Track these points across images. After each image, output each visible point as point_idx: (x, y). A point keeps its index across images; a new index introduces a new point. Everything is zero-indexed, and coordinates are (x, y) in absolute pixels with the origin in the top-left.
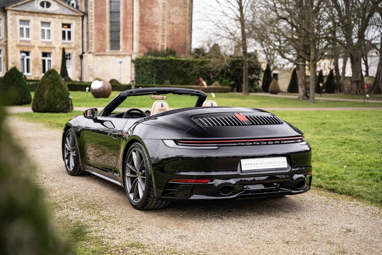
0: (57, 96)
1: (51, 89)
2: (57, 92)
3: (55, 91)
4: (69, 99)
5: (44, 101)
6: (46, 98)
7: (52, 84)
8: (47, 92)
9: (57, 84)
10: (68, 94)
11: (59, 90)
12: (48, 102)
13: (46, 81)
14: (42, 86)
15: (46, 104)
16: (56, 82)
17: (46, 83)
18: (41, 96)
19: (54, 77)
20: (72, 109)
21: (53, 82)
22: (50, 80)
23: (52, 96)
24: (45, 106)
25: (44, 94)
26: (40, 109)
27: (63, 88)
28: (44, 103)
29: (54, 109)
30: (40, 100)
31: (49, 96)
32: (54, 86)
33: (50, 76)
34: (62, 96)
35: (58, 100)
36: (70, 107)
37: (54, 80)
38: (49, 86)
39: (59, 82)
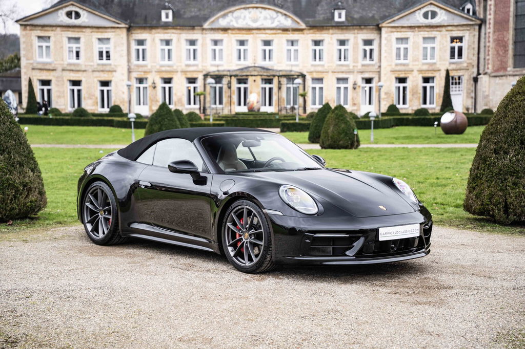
0: (341, 132)
1: (335, 125)
2: (341, 128)
3: (339, 127)
4: (355, 135)
6: (330, 135)
7: (337, 120)
8: (331, 128)
9: (342, 120)
10: (353, 130)
11: (343, 126)
12: (332, 138)
13: (332, 117)
15: (330, 140)
16: (341, 118)
17: (332, 120)
18: (326, 133)
20: (359, 145)
21: (338, 118)
22: (335, 116)
23: (335, 132)
25: (329, 131)
26: (325, 145)
27: (348, 123)
28: (328, 140)
29: (338, 145)
31: (333, 132)
32: (339, 122)
34: (346, 132)
35: (342, 136)
36: (355, 144)
37: (340, 116)
38: (334, 122)
39: (344, 118)
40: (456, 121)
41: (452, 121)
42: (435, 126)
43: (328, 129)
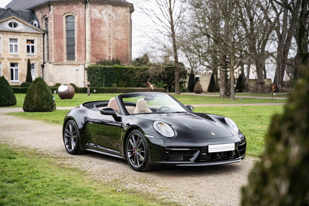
0: (44, 98)
1: (39, 93)
2: (44, 96)
3: (42, 95)
4: (53, 100)
5: (33, 102)
6: (35, 100)
7: (40, 89)
8: (36, 96)
9: (44, 89)
10: (52, 97)
11: (45, 94)
12: (37, 103)
13: (35, 87)
14: (32, 91)
15: (35, 105)
16: (43, 88)
17: (35, 89)
18: (31, 99)
19: (41, 84)
20: (55, 109)
21: (40, 88)
22: (38, 86)
23: (40, 99)
24: (35, 107)
25: (33, 98)
26: (31, 109)
27: (49, 92)
28: (33, 105)
29: (42, 109)
30: (30, 102)
31: (38, 99)
33: (38, 83)
34: (48, 99)
35: (45, 101)
36: (54, 107)
37: (41, 86)
38: (37, 91)
39: (45, 88)
40: (69, 91)
41: (66, 91)
42: (55, 94)
43: (33, 96)
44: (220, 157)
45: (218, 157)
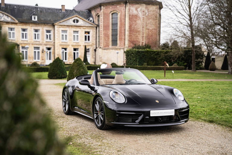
0: (81, 73)
1: (78, 69)
2: (81, 71)
3: (80, 71)
5: (74, 76)
7: (78, 67)
8: (75, 71)
9: (81, 66)
10: (87, 72)
11: (82, 70)
14: (73, 68)
17: (75, 66)
18: (72, 74)
19: (79, 63)
21: (79, 66)
22: (77, 64)
23: (78, 73)
25: (74, 73)
27: (85, 68)
30: (72, 76)
33: (77, 62)
34: (84, 74)
37: (80, 64)
38: (76, 68)
39: (82, 65)
43: (74, 72)
44: (162, 121)
45: (161, 120)
